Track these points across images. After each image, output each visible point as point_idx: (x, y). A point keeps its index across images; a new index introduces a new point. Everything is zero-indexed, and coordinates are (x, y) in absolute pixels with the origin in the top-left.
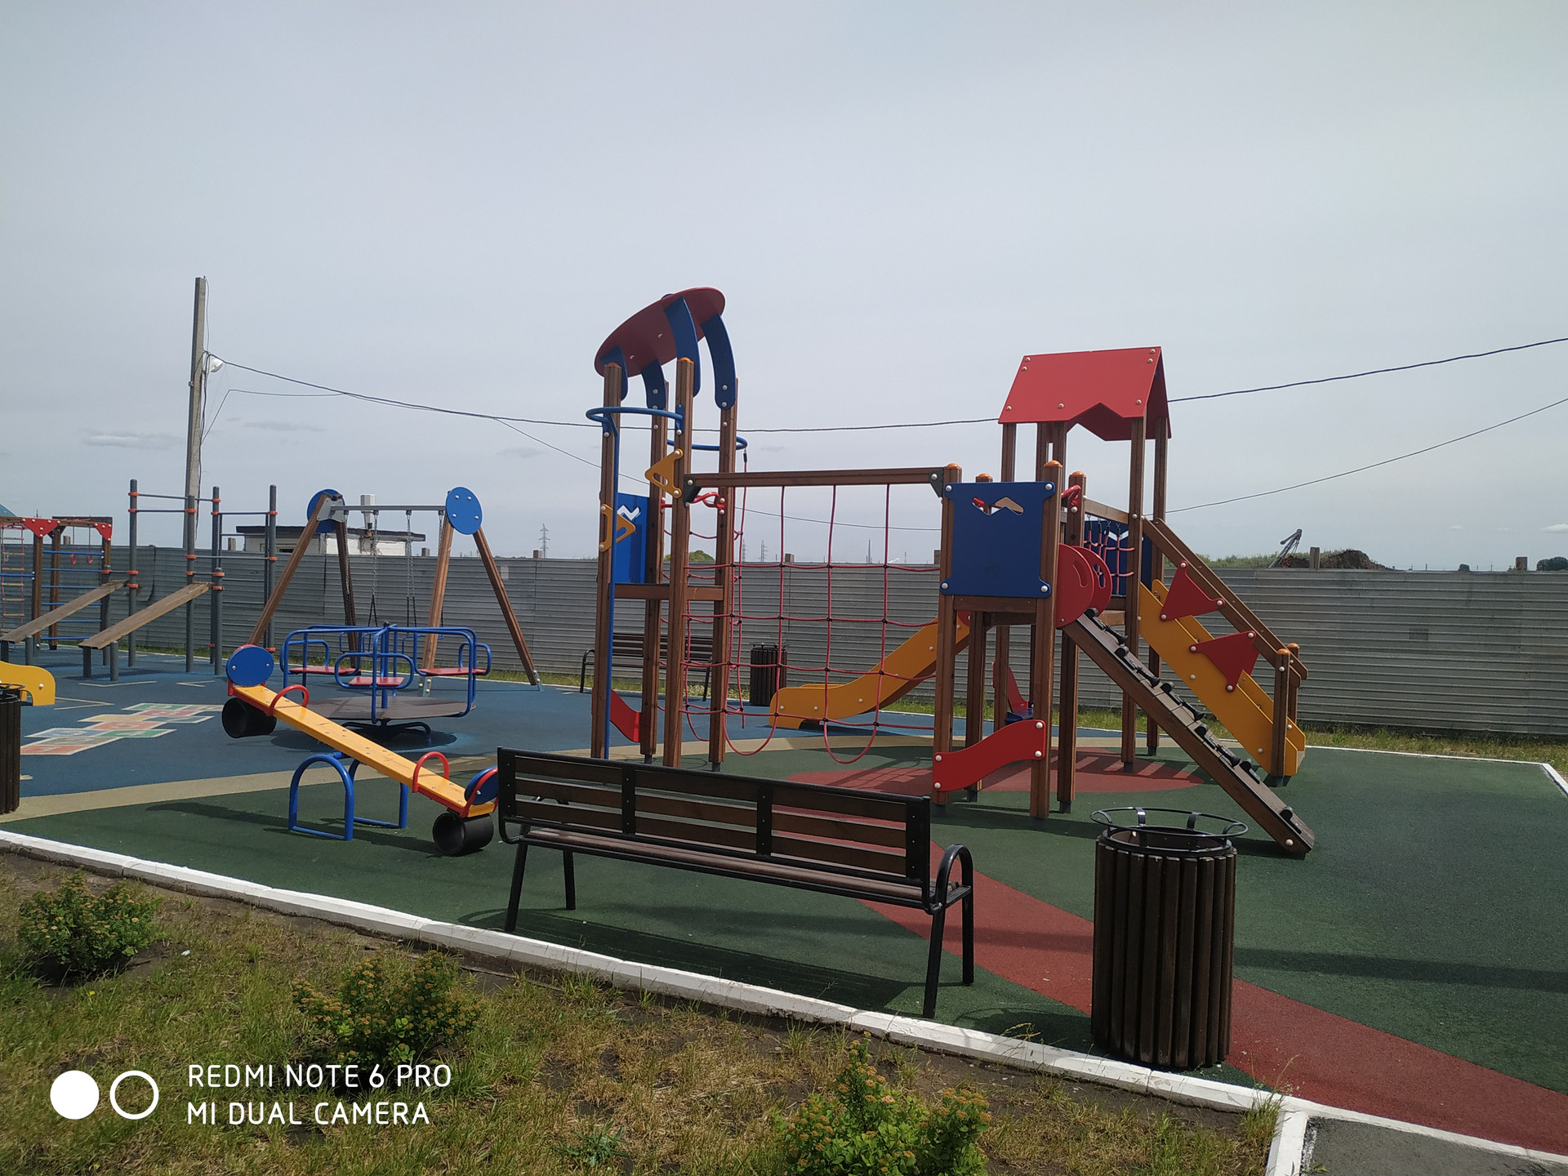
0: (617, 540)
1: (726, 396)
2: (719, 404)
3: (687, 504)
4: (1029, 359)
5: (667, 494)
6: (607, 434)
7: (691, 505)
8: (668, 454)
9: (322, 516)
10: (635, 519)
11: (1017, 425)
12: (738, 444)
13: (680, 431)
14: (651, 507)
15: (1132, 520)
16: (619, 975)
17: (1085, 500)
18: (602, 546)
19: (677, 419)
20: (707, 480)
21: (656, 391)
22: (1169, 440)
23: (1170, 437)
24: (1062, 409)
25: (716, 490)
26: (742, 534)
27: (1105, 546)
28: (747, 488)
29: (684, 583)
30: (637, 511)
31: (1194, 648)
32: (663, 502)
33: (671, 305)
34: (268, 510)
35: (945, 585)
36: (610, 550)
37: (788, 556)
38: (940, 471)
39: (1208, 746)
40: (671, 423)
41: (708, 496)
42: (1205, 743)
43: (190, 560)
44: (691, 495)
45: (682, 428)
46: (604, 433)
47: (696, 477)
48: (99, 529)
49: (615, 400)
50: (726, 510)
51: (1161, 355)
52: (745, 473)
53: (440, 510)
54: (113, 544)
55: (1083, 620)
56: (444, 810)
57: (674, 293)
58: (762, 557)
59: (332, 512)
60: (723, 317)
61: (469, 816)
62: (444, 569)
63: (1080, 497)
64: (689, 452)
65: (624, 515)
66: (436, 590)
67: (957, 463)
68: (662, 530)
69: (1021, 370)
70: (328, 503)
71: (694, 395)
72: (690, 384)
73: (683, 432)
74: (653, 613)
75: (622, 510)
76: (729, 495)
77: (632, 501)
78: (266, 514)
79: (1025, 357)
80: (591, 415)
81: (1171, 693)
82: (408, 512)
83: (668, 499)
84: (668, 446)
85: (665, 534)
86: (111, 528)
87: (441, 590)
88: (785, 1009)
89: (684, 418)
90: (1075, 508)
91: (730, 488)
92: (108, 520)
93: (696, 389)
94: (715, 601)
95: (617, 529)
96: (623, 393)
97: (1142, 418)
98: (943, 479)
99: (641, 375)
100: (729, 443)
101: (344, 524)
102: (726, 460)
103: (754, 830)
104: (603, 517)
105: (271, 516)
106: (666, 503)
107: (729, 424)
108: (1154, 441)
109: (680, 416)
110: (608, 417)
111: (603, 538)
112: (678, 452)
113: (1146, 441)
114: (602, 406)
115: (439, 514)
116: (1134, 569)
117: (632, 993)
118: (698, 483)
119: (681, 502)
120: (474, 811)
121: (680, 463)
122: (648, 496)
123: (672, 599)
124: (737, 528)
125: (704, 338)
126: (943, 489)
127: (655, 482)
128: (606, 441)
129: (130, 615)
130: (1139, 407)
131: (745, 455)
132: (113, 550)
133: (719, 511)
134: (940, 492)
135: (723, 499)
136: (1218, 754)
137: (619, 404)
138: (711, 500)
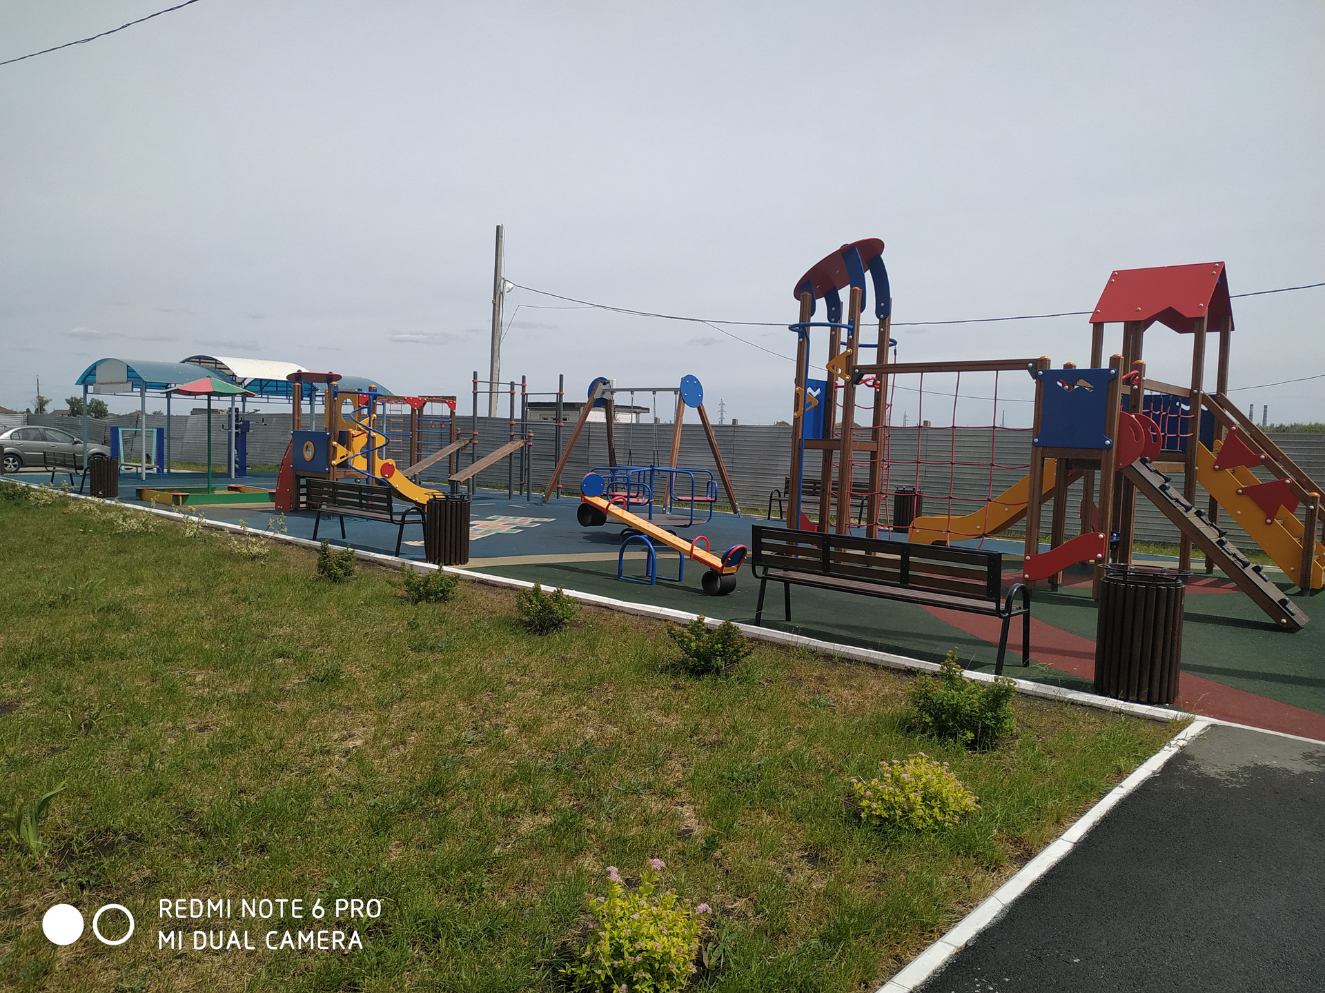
0: (807, 410)
1: (883, 310)
2: (878, 316)
3: (854, 385)
4: (1116, 273)
5: (839, 378)
6: (801, 340)
7: (857, 386)
8: (841, 353)
9: (597, 395)
10: (817, 396)
11: (1105, 324)
12: (890, 343)
13: (851, 337)
14: (828, 388)
15: (1193, 396)
16: (820, 647)
17: (1144, 380)
18: (796, 414)
19: (849, 329)
20: (868, 369)
21: (834, 309)
22: (1232, 332)
23: (1233, 329)
24: (1140, 312)
25: (874, 376)
26: (891, 405)
27: (1167, 414)
28: (896, 374)
29: (850, 439)
30: (818, 391)
31: (1240, 491)
32: (836, 384)
33: (847, 252)
34: (558, 392)
35: (1036, 440)
36: (801, 417)
37: (926, 422)
38: (1034, 361)
39: (1225, 553)
40: (844, 332)
41: (868, 380)
42: (1223, 551)
43: (512, 425)
44: (857, 379)
45: (853, 334)
46: (799, 338)
47: (861, 367)
48: (448, 404)
49: (807, 316)
50: (880, 389)
51: (1224, 268)
52: (895, 364)
53: (675, 390)
54: (456, 414)
55: (1137, 464)
56: (708, 569)
57: (849, 243)
58: (905, 423)
59: (603, 393)
60: (882, 256)
61: (724, 573)
62: (679, 430)
63: (1140, 378)
64: (857, 350)
65: (810, 393)
66: (674, 446)
67: (1047, 356)
68: (835, 404)
69: (1110, 282)
70: (601, 387)
71: (861, 312)
72: (858, 304)
73: (853, 337)
74: (827, 459)
75: (809, 390)
76: (883, 379)
77: (816, 384)
78: (557, 394)
79: (1114, 272)
80: (792, 328)
81: (1202, 517)
82: (654, 393)
83: (841, 382)
84: (841, 346)
85: (837, 406)
86: (455, 403)
87: (677, 445)
88: (915, 666)
89: (854, 328)
90: (1136, 387)
91: (883, 375)
92: (454, 398)
93: (863, 307)
94: (871, 452)
95: (807, 402)
96: (813, 312)
97: (1203, 318)
98: (1037, 367)
99: (824, 298)
100: (884, 343)
101: (612, 401)
102: (881, 355)
103: (899, 571)
104: (797, 395)
105: (560, 395)
106: (839, 385)
107: (885, 330)
108: (1219, 333)
109: (851, 327)
110: (802, 330)
111: (796, 409)
112: (849, 351)
113: (1207, 333)
114: (798, 322)
115: (675, 394)
116: (1194, 431)
117: (828, 657)
118: (862, 371)
119: (850, 384)
120: (727, 570)
121: (850, 358)
122: (826, 380)
123: (842, 448)
124: (888, 402)
125: (869, 271)
126: (1036, 373)
127: (832, 370)
128: (800, 345)
129: (473, 463)
130: (1202, 308)
131: (895, 350)
132: (457, 418)
133: (876, 389)
134: (1035, 376)
135: (879, 382)
136: (1232, 559)
137: (809, 320)
138: (870, 383)
